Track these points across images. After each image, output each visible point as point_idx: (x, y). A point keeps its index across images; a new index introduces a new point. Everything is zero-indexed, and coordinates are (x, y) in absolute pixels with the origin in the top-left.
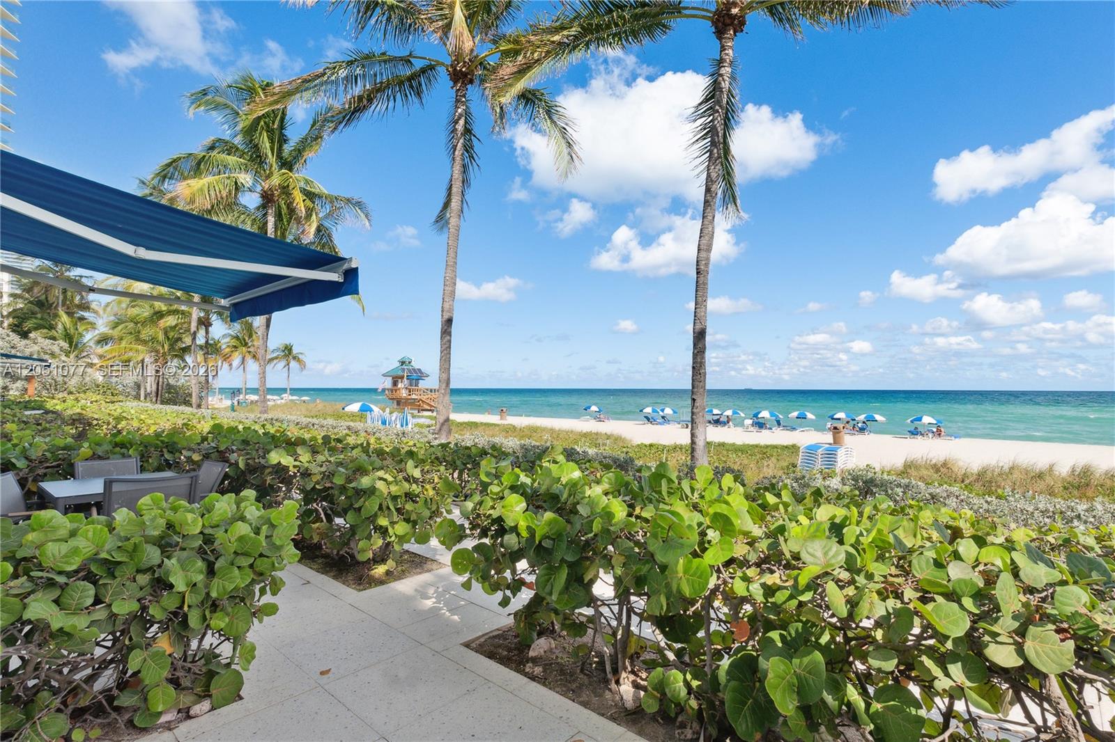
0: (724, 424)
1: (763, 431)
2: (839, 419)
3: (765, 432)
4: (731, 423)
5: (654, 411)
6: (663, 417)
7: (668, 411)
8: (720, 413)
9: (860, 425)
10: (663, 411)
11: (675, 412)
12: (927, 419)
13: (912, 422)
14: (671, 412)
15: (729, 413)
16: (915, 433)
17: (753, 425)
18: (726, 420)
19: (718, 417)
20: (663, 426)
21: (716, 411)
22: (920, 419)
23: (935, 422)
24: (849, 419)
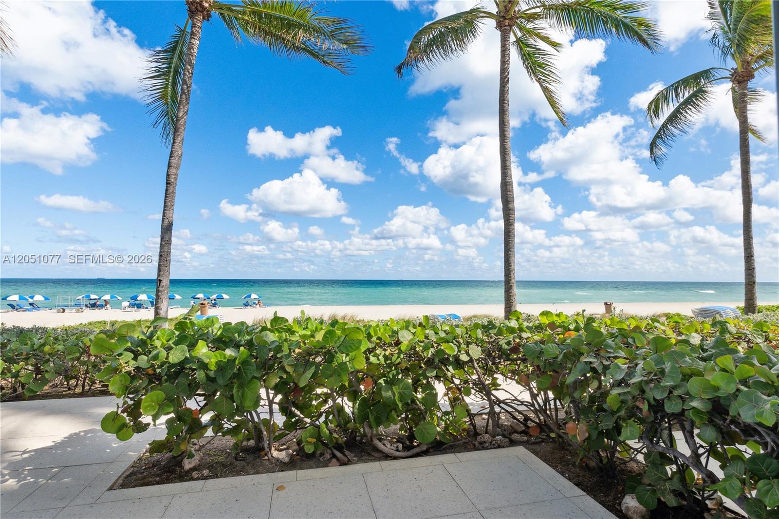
0: (101, 307)
1: (141, 310)
2: (199, 298)
3: (142, 311)
4: (108, 306)
5: (21, 298)
6: (31, 304)
7: (38, 298)
8: (97, 297)
9: (213, 302)
10: (32, 297)
11: (46, 299)
12: (254, 296)
13: (245, 298)
14: (42, 299)
15: (107, 297)
16: (246, 305)
17: (129, 306)
18: (104, 303)
19: (95, 301)
20: (32, 312)
21: (93, 297)
22: (249, 296)
23: (258, 297)
24: (206, 298)
